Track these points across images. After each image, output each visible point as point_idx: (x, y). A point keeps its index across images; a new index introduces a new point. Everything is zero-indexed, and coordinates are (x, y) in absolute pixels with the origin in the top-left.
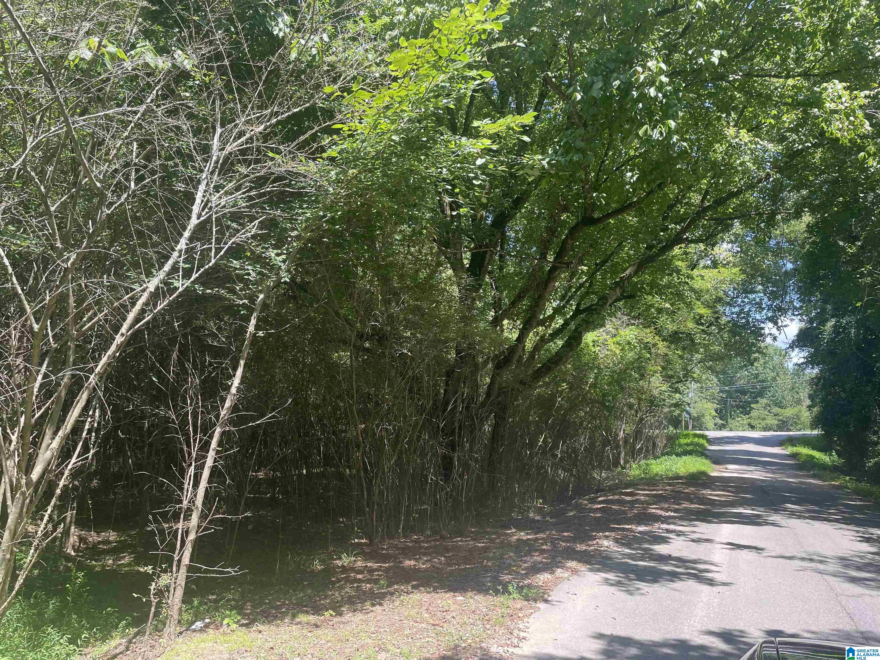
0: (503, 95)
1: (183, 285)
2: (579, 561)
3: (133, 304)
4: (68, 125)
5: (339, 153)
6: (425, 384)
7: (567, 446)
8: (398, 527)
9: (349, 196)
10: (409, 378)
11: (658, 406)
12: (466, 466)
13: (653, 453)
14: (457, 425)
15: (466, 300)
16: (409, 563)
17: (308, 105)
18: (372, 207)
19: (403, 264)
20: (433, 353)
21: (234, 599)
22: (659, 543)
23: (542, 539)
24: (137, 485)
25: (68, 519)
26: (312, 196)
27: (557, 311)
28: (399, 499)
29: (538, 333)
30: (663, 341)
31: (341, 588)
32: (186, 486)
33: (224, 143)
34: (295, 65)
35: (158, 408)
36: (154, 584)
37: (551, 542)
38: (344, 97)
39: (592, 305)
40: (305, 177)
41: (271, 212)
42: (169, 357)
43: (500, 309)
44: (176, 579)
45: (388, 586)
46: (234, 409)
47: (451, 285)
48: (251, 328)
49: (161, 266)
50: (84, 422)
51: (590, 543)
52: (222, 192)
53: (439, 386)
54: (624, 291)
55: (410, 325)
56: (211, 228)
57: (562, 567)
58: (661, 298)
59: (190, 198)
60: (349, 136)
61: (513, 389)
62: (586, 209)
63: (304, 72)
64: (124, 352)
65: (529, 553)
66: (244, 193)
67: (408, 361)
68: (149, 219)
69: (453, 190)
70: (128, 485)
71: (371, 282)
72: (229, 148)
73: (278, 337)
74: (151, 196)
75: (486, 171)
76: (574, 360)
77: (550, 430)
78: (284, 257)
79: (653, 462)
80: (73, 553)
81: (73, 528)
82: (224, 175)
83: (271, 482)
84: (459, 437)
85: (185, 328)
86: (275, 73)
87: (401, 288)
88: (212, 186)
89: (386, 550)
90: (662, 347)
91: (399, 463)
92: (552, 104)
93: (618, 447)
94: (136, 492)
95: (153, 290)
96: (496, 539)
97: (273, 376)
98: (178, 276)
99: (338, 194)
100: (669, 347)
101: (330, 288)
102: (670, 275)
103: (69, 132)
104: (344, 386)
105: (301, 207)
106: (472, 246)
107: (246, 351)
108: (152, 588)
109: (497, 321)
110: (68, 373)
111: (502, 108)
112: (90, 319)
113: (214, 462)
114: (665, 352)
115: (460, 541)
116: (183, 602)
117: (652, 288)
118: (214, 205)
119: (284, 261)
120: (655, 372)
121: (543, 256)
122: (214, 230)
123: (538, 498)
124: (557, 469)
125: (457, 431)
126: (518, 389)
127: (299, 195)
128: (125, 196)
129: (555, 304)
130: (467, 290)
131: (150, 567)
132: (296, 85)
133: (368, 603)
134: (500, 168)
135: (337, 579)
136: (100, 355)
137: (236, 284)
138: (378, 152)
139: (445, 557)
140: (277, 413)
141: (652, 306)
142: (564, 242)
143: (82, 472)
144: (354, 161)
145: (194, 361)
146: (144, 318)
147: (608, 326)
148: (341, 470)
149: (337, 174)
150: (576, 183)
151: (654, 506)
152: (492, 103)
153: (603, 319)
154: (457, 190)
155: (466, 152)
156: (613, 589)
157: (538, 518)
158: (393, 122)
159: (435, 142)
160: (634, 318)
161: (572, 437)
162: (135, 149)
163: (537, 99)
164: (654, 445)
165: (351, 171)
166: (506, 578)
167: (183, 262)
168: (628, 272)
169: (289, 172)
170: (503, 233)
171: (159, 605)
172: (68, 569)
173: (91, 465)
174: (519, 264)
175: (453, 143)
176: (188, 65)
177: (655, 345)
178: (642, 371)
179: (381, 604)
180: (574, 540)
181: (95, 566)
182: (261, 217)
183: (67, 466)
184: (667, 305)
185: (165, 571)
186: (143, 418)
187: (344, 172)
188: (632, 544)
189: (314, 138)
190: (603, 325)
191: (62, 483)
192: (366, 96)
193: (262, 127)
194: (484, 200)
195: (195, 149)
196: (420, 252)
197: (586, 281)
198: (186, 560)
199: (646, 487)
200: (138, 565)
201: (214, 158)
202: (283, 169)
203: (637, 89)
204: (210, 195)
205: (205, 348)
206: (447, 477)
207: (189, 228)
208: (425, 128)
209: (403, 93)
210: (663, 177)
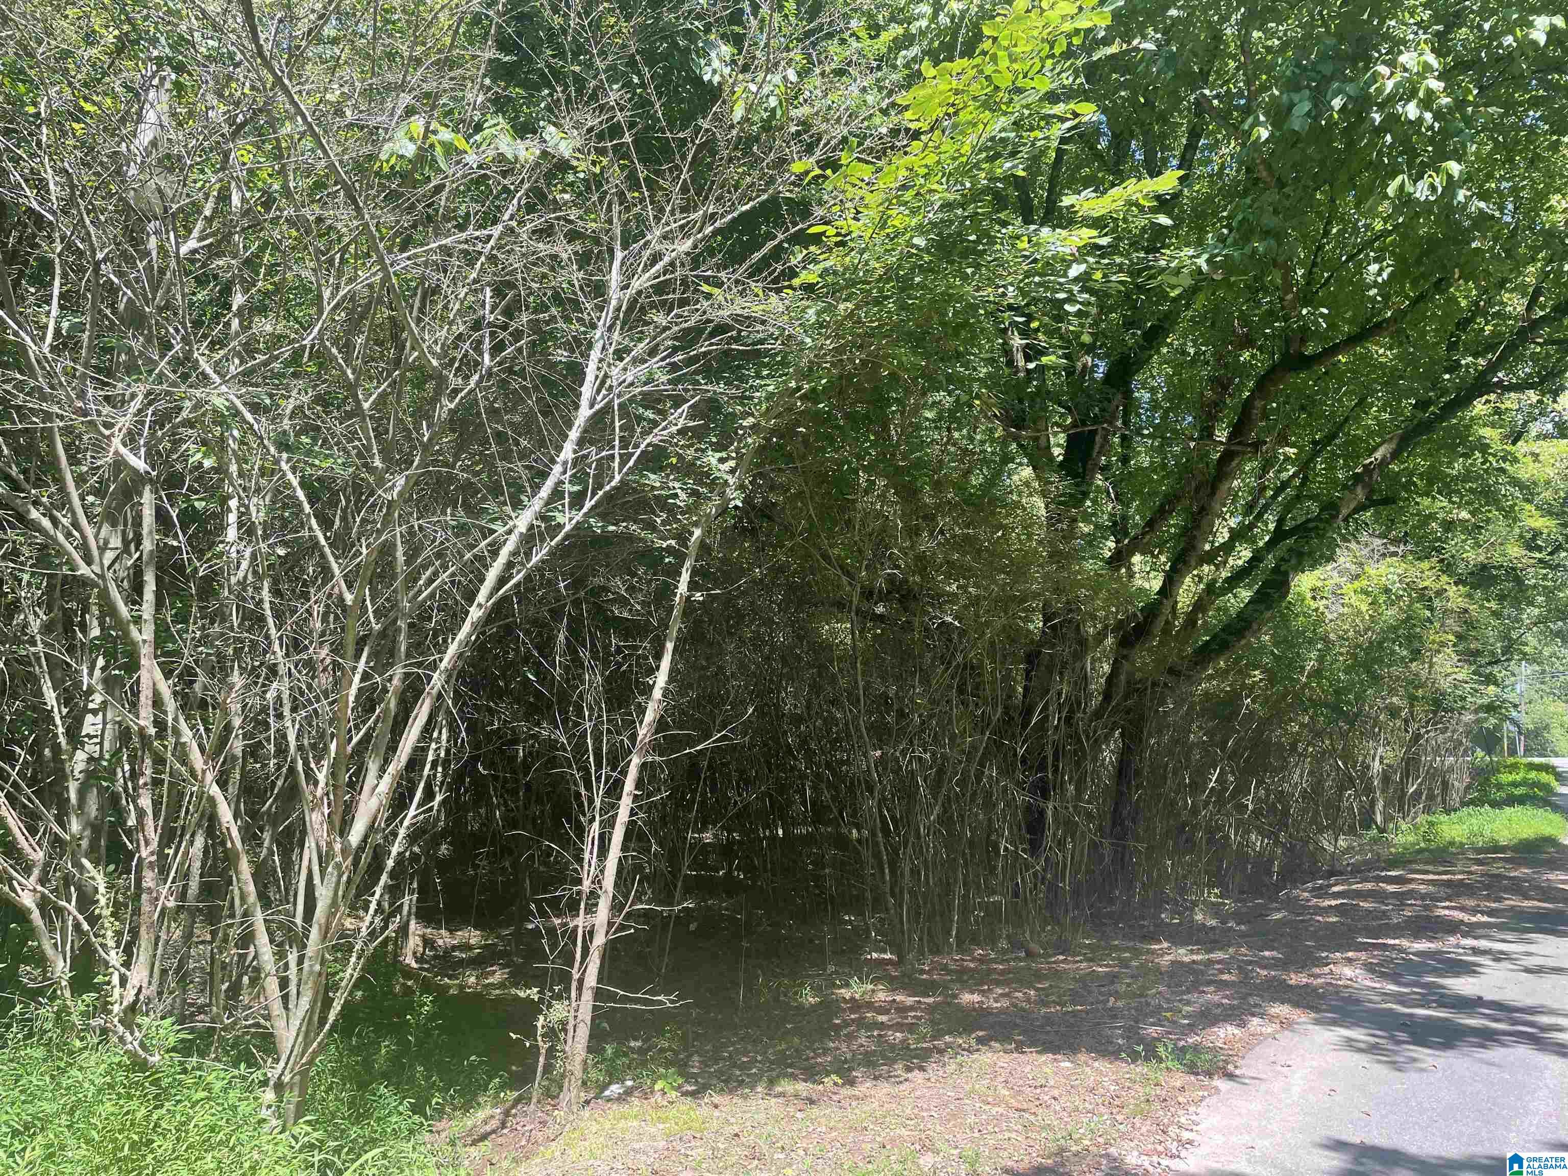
0: (1119, 142)
1: (571, 519)
2: (1296, 1005)
3: (495, 553)
4: (384, 268)
5: (820, 276)
6: (987, 678)
7: (1267, 790)
8: (949, 933)
9: (838, 350)
10: (958, 665)
11: (1452, 710)
12: (1070, 827)
13: (1444, 801)
14: (1049, 752)
15: (1059, 521)
16: (968, 998)
17: (764, 197)
18: (881, 366)
19: (941, 462)
20: (999, 622)
21: (670, 1049)
22: (1457, 975)
23: (1219, 962)
24: (511, 853)
25: (406, 908)
26: (776, 354)
27: (1237, 535)
28: (948, 884)
29: (1201, 579)
30: (1456, 584)
31: (850, 1037)
32: (587, 856)
33: (629, 274)
34: (742, 130)
35: (538, 724)
36: (541, 1018)
37: (1239, 968)
38: (826, 178)
39: (1308, 521)
40: (763, 322)
41: (709, 387)
42: (552, 639)
43: (1126, 534)
44: (576, 1011)
45: (934, 1038)
46: (661, 725)
47: (1031, 495)
48: (683, 588)
49: (536, 488)
50: (425, 750)
51: (1317, 971)
52: (628, 359)
53: (1015, 680)
54: (1372, 491)
55: (954, 571)
56: (613, 422)
57: (1262, 1016)
58: (1450, 502)
59: (576, 373)
60: (838, 244)
61: (1154, 684)
62: (1288, 341)
63: (757, 139)
64: (483, 633)
65: (1195, 987)
66: (663, 359)
67: (955, 636)
68: (512, 410)
69: (1027, 323)
70: (495, 854)
71: (882, 497)
72: (636, 284)
73: (728, 601)
74: (515, 373)
75: (1090, 284)
76: (1276, 627)
77: (1229, 758)
78: (732, 463)
79: (1444, 818)
80: (414, 965)
81: (413, 924)
82: (630, 329)
83: (726, 850)
84: (1056, 771)
85: (577, 591)
86: (710, 146)
87: (938, 507)
88: (611, 351)
89: (928, 972)
90: (1456, 596)
91: (945, 819)
92: (1215, 146)
93: (1369, 790)
94: (507, 864)
95: (524, 530)
96: (1131, 959)
97: (721, 668)
98: (563, 505)
99: (821, 348)
100: (1469, 596)
101: (812, 512)
102: (1466, 456)
103: (386, 278)
104: (843, 682)
105: (758, 376)
106: (1069, 421)
107: (675, 627)
108: (539, 1025)
109: (1119, 558)
110: (398, 672)
111: (1117, 163)
112: (430, 581)
113: (631, 815)
114: (1463, 605)
115: (1063, 961)
116: (590, 1050)
117: (1430, 483)
118: (615, 383)
119: (732, 471)
120: (1443, 644)
121: (1207, 433)
122: (617, 424)
123: (1211, 886)
124: (1248, 832)
125: (1050, 761)
126: (1166, 684)
127: (755, 356)
128: (476, 377)
129: (1233, 522)
130: (1060, 503)
131: (535, 990)
132: (744, 164)
133: (899, 1067)
134: (1114, 278)
135: (844, 1021)
136: (445, 641)
137: (654, 513)
138: (888, 269)
139: (1037, 990)
140: (731, 731)
141: (1432, 517)
142: (1247, 405)
143: (424, 832)
144: (847, 287)
145: (593, 645)
146: (511, 577)
147: (1342, 560)
148: (844, 830)
149: (818, 314)
150: (1266, 293)
151: (1447, 904)
152: (1098, 156)
153: (1332, 546)
154: (1035, 325)
155: (1049, 254)
156: (1362, 1060)
157: (1213, 923)
158: (914, 212)
159: (992, 241)
160: (1396, 541)
161: (1275, 771)
162: (488, 300)
163: (1184, 141)
164: (1445, 785)
165: (842, 307)
166: (1153, 1031)
167: (570, 482)
168: (1378, 455)
169: (736, 318)
170: (1128, 394)
171: (551, 1052)
172: (408, 991)
173: (437, 819)
174: (1161, 450)
175: (1025, 238)
176: (565, 149)
177: (1440, 593)
178: (1416, 644)
179: (922, 1069)
180: (1284, 965)
181: (449, 987)
182: (693, 397)
183: (401, 822)
184: (1464, 515)
185: (559, 997)
186: (515, 741)
187: (830, 309)
188: (1401, 975)
189: (777, 253)
190: (1331, 559)
191: (395, 850)
192: (866, 172)
193: (689, 243)
194: (1086, 339)
195: (581, 289)
196: (971, 439)
197: (1295, 475)
198: (591, 980)
199: (1430, 868)
200: (516, 985)
201: (614, 303)
202: (726, 313)
203: (1381, 107)
204: (609, 365)
205: (609, 623)
206: (1035, 847)
207: (577, 423)
208: (973, 216)
209: (931, 159)
210: (1444, 267)
